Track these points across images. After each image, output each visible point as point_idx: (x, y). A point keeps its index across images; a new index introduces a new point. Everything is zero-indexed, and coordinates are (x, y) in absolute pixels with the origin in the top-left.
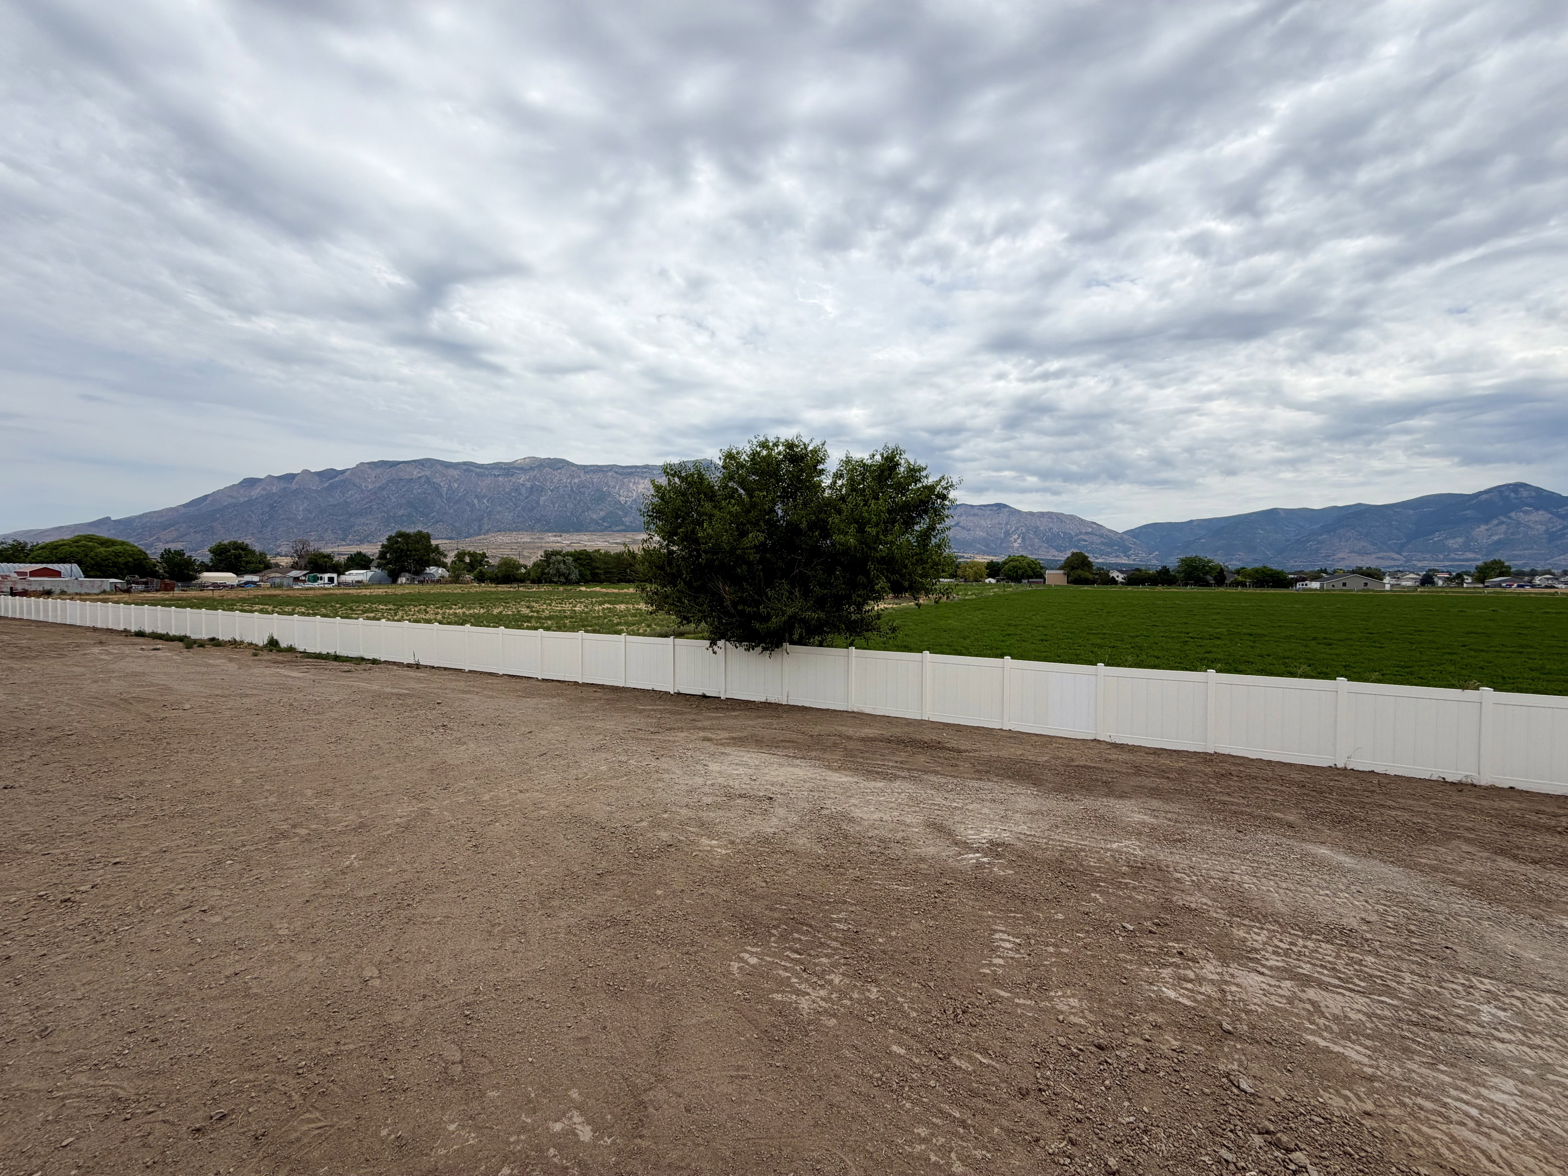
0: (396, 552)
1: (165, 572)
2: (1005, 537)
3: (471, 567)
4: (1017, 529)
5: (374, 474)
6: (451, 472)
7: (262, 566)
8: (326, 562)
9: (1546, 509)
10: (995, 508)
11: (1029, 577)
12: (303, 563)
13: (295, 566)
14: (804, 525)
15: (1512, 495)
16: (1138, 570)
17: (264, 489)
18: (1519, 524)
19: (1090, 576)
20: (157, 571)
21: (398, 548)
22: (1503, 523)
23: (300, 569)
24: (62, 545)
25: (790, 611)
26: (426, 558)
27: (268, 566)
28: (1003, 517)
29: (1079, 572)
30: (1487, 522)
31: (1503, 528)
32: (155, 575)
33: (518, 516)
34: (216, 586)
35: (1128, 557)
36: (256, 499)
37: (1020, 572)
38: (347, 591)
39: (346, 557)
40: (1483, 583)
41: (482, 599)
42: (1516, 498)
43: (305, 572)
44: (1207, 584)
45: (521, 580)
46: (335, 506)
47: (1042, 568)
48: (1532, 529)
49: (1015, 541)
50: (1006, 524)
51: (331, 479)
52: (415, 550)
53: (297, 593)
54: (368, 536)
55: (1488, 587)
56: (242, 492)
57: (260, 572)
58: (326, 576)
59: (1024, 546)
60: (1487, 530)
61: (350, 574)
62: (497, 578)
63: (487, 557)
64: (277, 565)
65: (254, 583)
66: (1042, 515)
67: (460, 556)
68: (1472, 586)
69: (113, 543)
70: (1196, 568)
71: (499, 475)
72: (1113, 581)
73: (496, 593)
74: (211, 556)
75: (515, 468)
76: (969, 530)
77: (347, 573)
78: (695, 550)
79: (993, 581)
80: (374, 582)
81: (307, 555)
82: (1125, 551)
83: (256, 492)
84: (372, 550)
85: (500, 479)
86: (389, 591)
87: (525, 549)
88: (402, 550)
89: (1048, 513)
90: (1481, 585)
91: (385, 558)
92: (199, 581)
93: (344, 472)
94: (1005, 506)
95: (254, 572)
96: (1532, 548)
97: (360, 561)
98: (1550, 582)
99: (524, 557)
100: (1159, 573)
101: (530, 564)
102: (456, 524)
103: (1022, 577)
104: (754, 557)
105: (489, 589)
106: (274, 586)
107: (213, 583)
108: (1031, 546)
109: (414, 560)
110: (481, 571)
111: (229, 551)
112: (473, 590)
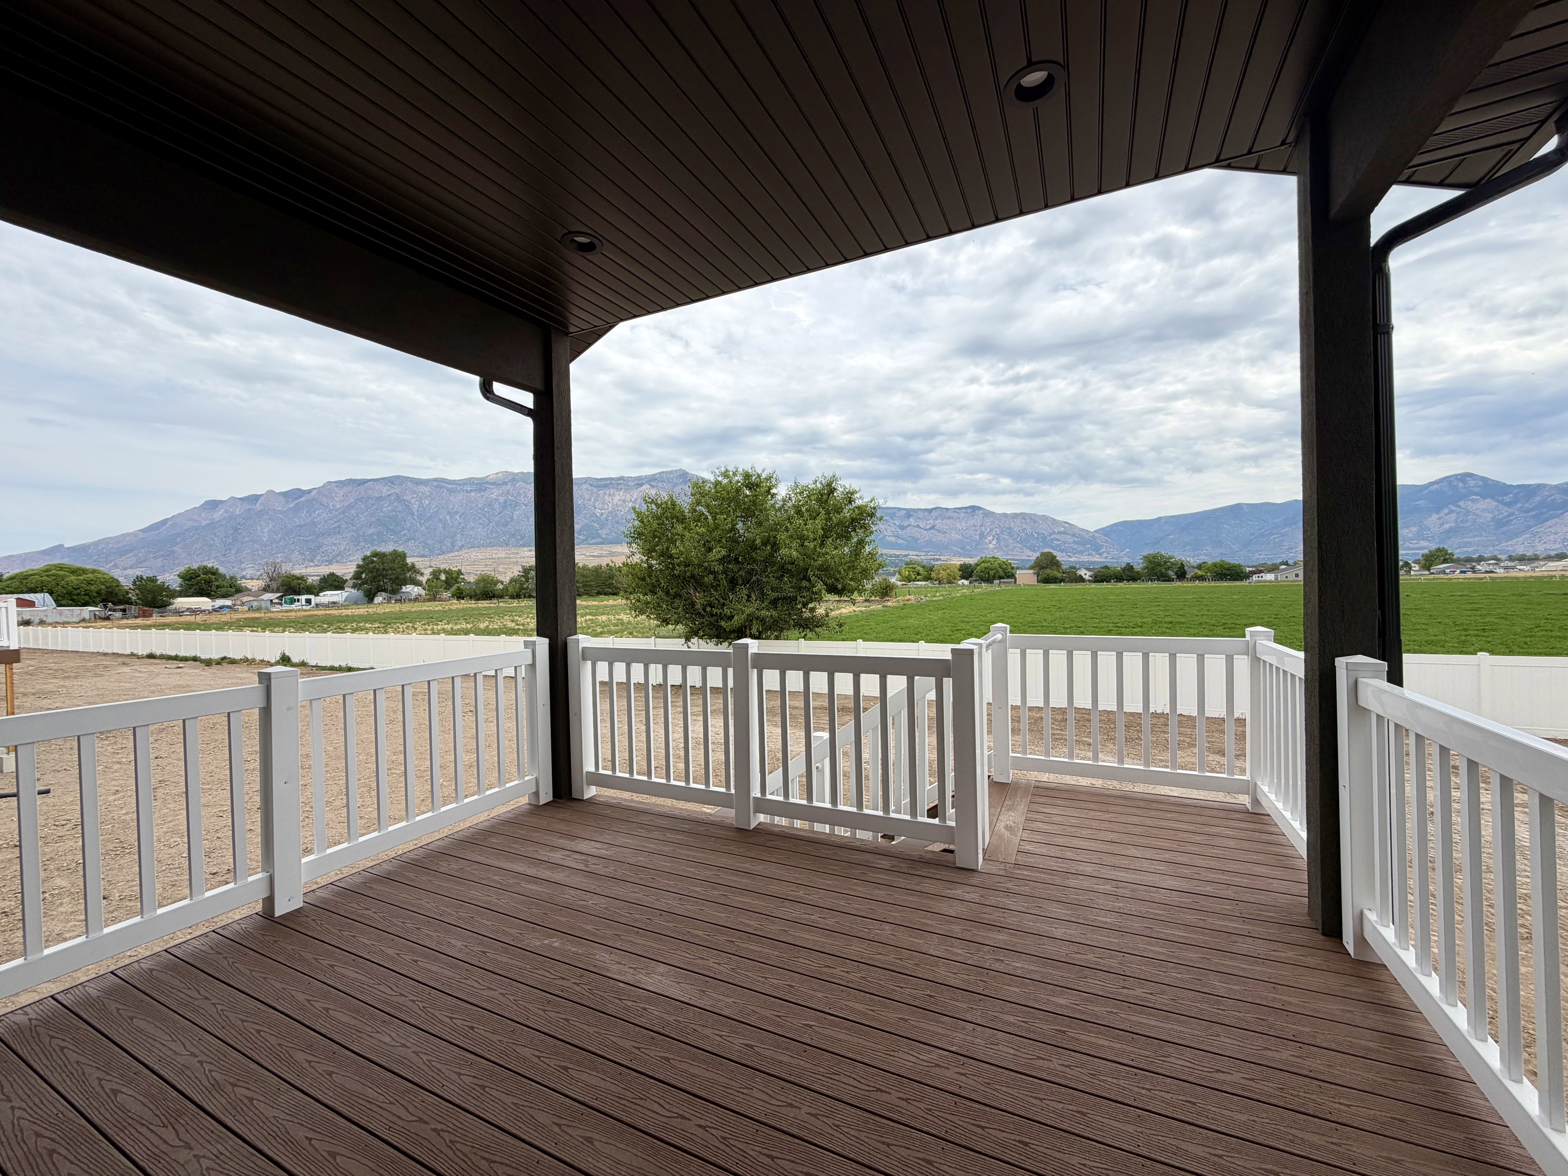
0: (372, 572)
1: (138, 599)
2: (980, 539)
3: (448, 584)
4: (991, 530)
5: (341, 493)
6: (422, 488)
7: (233, 590)
8: (299, 584)
9: (1492, 498)
10: (969, 511)
11: (1000, 578)
12: (274, 585)
13: (266, 589)
14: (758, 541)
15: (1461, 484)
16: (1106, 567)
17: (226, 511)
18: (1468, 512)
19: (1059, 575)
20: (130, 598)
21: (374, 568)
22: (1453, 511)
23: (272, 592)
24: (32, 575)
25: (748, 611)
26: (402, 577)
27: (239, 590)
28: (977, 519)
29: (1048, 571)
30: (1438, 512)
31: (1454, 515)
32: (129, 602)
33: (492, 531)
34: (194, 612)
35: (1100, 554)
36: (219, 521)
37: (992, 573)
38: (327, 612)
39: (318, 578)
40: (1429, 570)
41: (465, 615)
42: (1464, 488)
43: (279, 595)
44: (1169, 579)
45: (500, 596)
46: (302, 526)
47: (1013, 568)
48: (1481, 516)
49: (990, 543)
50: (981, 526)
51: (297, 499)
52: (391, 569)
53: (279, 615)
54: (337, 556)
55: (1433, 573)
56: (203, 515)
57: (230, 596)
58: (303, 598)
59: (998, 548)
60: (1438, 519)
61: (324, 595)
62: (476, 595)
63: (462, 574)
64: (247, 589)
65: (228, 607)
66: (1015, 516)
67: (436, 574)
68: (1419, 573)
69: (84, 571)
70: (1159, 565)
71: (471, 491)
72: (1081, 579)
73: (479, 609)
74: (180, 580)
75: (487, 483)
76: (945, 533)
77: (321, 594)
78: (670, 563)
79: (966, 582)
80: (351, 602)
81: (279, 577)
82: (1097, 549)
83: (218, 514)
84: (347, 570)
85: (473, 494)
86: (370, 610)
87: (500, 564)
88: (378, 570)
89: (1021, 514)
90: (1427, 572)
91: (360, 578)
92: (173, 607)
93: (310, 491)
94: (979, 508)
95: (225, 596)
96: (1481, 535)
97: (333, 583)
98: (1491, 567)
99: (499, 572)
100: (1124, 570)
101: (506, 579)
102: (428, 541)
103: (994, 578)
104: (719, 568)
105: (469, 606)
106: (251, 609)
107: (188, 609)
108: (1006, 547)
109: (391, 579)
110: (459, 589)
111: (199, 576)
112: (453, 607)
